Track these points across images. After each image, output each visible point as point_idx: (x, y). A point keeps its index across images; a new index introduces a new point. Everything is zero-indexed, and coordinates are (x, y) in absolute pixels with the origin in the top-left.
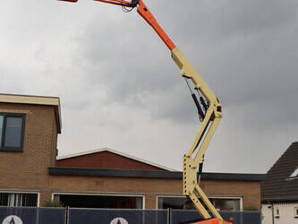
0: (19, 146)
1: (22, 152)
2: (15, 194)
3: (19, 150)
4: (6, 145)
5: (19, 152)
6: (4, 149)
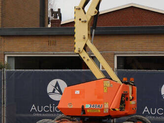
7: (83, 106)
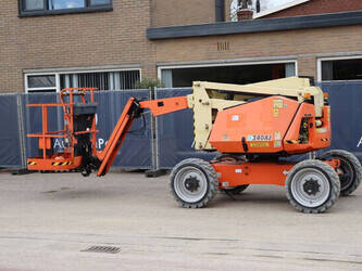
0: (108, 2)
1: (111, 10)
2: (114, 73)
3: (108, 9)
5: (107, 11)
6: (89, 10)
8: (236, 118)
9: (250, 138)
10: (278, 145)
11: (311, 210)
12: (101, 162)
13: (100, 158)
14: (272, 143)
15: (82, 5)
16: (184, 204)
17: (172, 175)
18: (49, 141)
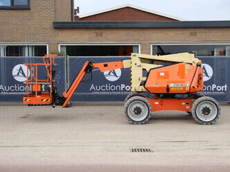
0: (27, 4)
1: (29, 9)
3: (27, 8)
4: (15, 3)
5: (26, 9)
6: (13, 8)
7: (168, 86)
8: (162, 74)
9: (172, 85)
10: (187, 89)
11: (207, 123)
12: (66, 99)
13: (65, 96)
14: (184, 88)
15: (9, 4)
16: (133, 122)
17: (125, 106)
18: (39, 86)
